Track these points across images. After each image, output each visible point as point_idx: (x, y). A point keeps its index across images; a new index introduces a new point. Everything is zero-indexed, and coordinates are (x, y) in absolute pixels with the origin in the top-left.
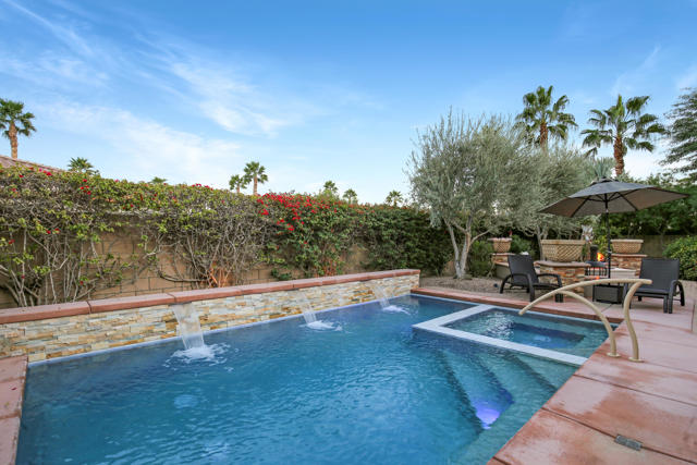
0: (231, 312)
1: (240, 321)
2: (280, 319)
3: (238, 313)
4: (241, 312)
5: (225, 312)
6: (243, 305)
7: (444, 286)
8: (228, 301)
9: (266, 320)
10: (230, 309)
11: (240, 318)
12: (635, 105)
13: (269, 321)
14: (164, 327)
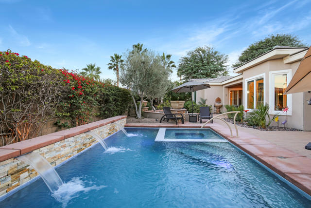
0: (57, 154)
1: (63, 159)
2: (82, 152)
3: (62, 153)
4: (64, 151)
5: (54, 154)
6: (64, 147)
7: (134, 122)
8: (57, 146)
9: (76, 154)
10: (57, 151)
11: (63, 156)
12: (169, 57)
13: (77, 154)
14: (9, 180)
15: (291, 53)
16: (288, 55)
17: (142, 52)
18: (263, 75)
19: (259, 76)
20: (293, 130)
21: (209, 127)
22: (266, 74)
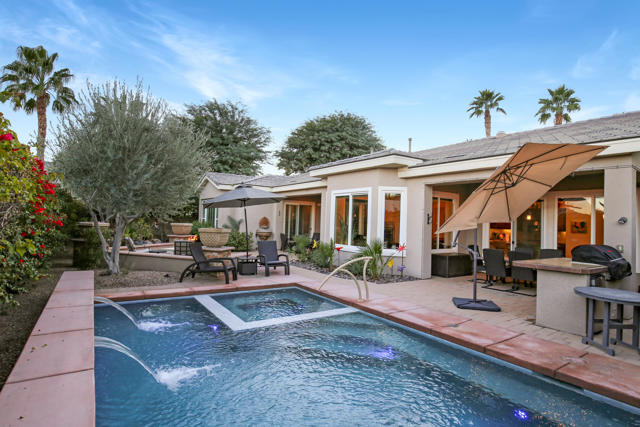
15: (410, 165)
16: (406, 166)
17: (52, 74)
18: (368, 190)
19: (359, 190)
20: (411, 278)
21: (296, 284)
22: (373, 190)
